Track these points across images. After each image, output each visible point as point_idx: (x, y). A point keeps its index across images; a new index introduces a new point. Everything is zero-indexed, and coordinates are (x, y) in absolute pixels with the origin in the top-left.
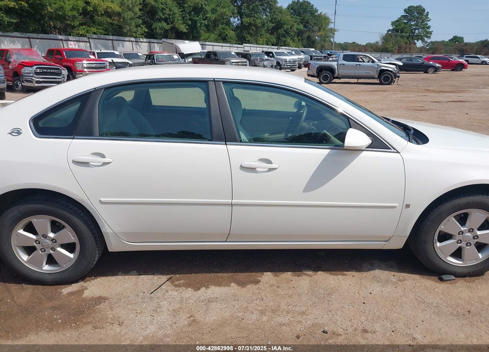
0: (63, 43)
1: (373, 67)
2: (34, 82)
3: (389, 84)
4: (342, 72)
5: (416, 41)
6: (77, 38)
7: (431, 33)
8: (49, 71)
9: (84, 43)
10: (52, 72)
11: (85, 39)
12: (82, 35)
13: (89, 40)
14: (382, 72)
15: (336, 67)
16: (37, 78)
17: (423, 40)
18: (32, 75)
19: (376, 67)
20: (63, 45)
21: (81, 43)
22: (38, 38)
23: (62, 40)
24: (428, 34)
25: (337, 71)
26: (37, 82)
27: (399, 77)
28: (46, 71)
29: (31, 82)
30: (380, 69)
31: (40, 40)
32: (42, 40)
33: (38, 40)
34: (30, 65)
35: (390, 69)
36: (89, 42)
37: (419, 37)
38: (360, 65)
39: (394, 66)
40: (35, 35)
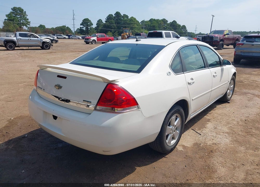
1: (38, 40)
3: (49, 49)
4: (20, 43)
5: (22, 27)
7: (29, 22)
14: (44, 43)
15: (16, 40)
17: (26, 26)
19: (40, 40)
24: (28, 23)
25: (17, 43)
27: (52, 45)
30: (42, 41)
35: (48, 42)
37: (24, 24)
38: (30, 39)
39: (49, 40)
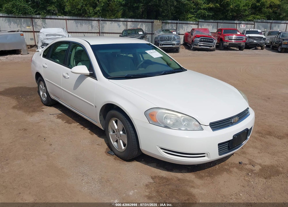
0: (237, 25)
2: (198, 45)
6: (247, 22)
8: (207, 40)
9: (250, 25)
10: (208, 41)
11: (252, 23)
12: (250, 21)
13: (255, 23)
16: (200, 43)
18: (198, 42)
20: (236, 26)
21: (249, 25)
22: (223, 23)
23: (236, 23)
26: (200, 46)
28: (205, 40)
29: (197, 45)
31: (223, 24)
32: (225, 24)
33: (222, 24)
34: (198, 37)
36: (254, 24)
40: (221, 21)
